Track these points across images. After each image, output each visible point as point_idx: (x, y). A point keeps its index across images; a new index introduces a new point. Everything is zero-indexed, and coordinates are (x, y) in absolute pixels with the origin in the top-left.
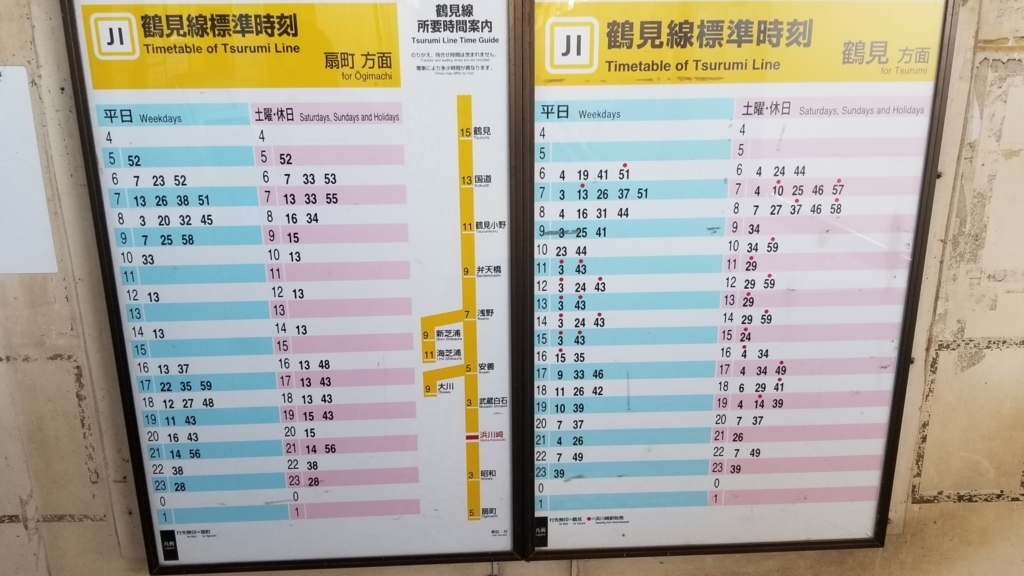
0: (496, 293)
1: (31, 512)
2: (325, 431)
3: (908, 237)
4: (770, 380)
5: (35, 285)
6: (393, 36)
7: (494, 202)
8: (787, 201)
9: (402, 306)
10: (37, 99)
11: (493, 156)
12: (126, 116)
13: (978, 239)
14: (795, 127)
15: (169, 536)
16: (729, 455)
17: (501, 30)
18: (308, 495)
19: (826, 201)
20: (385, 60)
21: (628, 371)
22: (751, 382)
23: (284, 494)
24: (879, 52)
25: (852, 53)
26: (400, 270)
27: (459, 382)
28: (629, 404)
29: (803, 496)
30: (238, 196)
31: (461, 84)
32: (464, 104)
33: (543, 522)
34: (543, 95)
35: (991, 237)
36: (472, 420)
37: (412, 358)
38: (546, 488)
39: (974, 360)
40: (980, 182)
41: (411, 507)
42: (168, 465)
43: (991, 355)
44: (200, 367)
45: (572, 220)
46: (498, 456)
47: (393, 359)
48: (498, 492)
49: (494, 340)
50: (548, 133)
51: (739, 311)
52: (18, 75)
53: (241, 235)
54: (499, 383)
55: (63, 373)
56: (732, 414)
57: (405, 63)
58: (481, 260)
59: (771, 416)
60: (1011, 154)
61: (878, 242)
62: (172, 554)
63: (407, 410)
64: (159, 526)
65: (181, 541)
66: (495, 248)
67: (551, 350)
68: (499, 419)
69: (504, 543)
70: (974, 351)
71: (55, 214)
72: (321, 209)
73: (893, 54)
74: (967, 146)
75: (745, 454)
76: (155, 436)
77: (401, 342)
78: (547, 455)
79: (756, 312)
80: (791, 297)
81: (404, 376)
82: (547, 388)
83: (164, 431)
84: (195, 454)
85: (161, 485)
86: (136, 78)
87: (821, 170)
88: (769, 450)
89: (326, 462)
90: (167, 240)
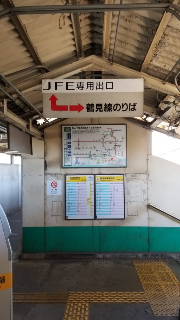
0: (93, 197)
1: (56, 215)
2: (80, 207)
3: (123, 193)
4: (114, 204)
5: (60, 196)
6: (86, 178)
7: (93, 190)
8: (114, 190)
9: (86, 197)
10: (62, 183)
11: (93, 186)
12: (68, 184)
13: (129, 193)
14: (114, 185)
15: (67, 216)
16: (111, 210)
17: (93, 178)
18: (78, 213)
19: (117, 190)
20: (85, 180)
21: (103, 203)
22: (113, 204)
23: (76, 213)
24: (119, 180)
25: (117, 180)
26: (86, 195)
27: (90, 204)
28: (103, 206)
29: (118, 214)
30: (75, 189)
31: (91, 182)
32: (91, 183)
33: (97, 216)
34: (96, 182)
35: (130, 193)
36: (91, 207)
37: (86, 202)
38: (97, 213)
39: (131, 203)
40: (129, 189)
41: (86, 214)
42: (68, 210)
43: (132, 203)
44: (71, 202)
45: (98, 191)
46: (93, 210)
47: (85, 202)
48: (93, 213)
49: (93, 200)
50: (96, 185)
51: (111, 198)
52: (61, 181)
53: (75, 192)
54: (93, 204)
55: (60, 203)
56: (111, 207)
57: (87, 180)
58: (92, 194)
59: (114, 207)
60: (131, 187)
61: (121, 193)
62: (67, 218)
63: (86, 206)
64: (66, 216)
65: (68, 217)
66: (93, 193)
67: (97, 201)
68: (93, 207)
69: (93, 218)
70: (131, 202)
71: (62, 191)
72: (81, 190)
73: (120, 180)
74: (127, 186)
75: (113, 210)
76: (67, 208)
77: (86, 200)
78: (97, 210)
79: (112, 198)
80: (115, 197)
81: (86, 203)
82: (97, 204)
83: (68, 207)
84: (70, 209)
85: (67, 212)
86: (69, 181)
87: (116, 188)
88: (115, 210)
89: (80, 210)
90: (70, 192)
